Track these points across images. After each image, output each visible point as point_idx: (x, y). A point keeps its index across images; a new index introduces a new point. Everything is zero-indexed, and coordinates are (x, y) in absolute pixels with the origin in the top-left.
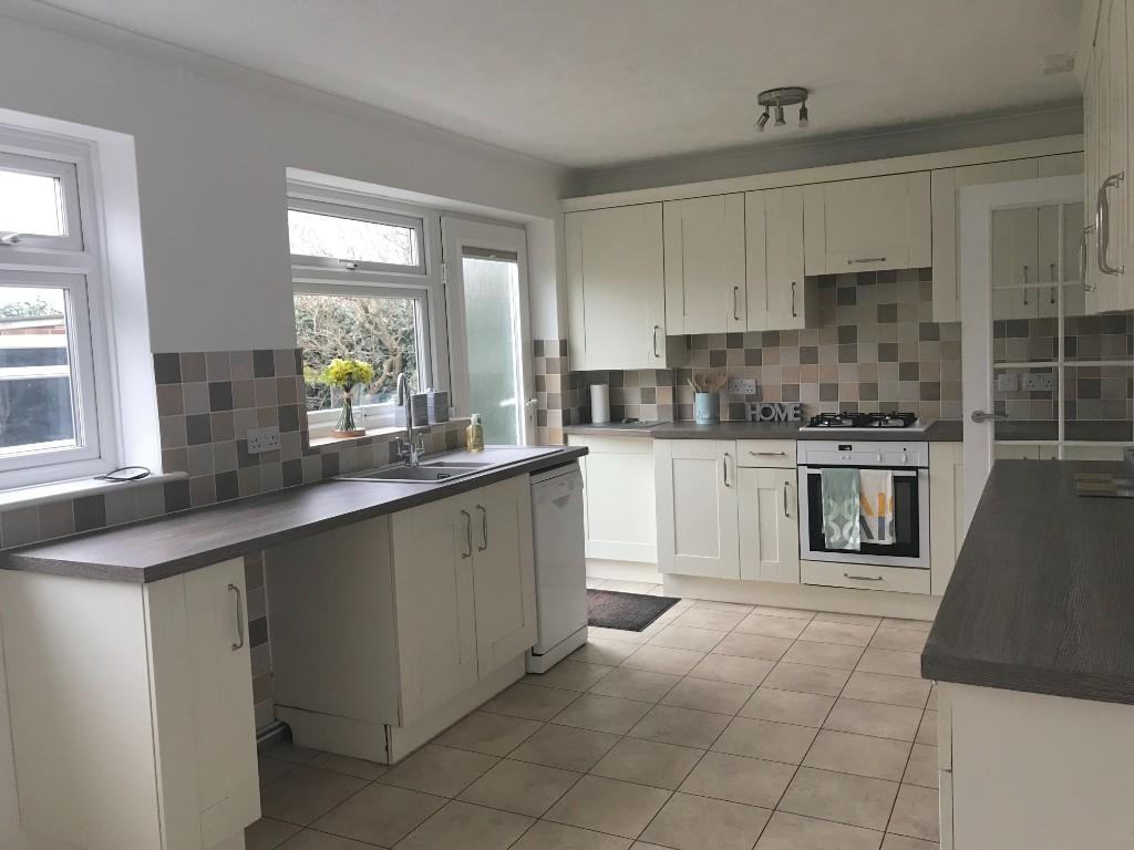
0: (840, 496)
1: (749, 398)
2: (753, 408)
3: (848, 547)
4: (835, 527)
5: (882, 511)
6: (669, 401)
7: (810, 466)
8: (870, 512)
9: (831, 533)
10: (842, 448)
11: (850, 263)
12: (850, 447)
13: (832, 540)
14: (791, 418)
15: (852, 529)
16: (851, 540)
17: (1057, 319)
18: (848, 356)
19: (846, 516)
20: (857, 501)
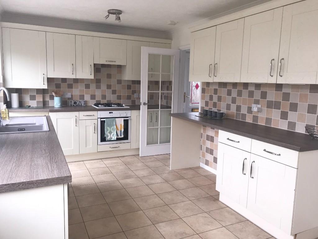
0: (110, 126)
1: (69, 99)
2: (71, 102)
3: (112, 140)
4: (109, 134)
5: (121, 129)
6: (42, 100)
7: (101, 118)
8: (118, 130)
9: (108, 136)
10: (110, 113)
11: (106, 61)
12: (112, 113)
13: (108, 138)
14: (83, 105)
15: (113, 135)
16: (113, 138)
17: (159, 81)
18: (98, 87)
19: (112, 131)
20: (115, 127)
